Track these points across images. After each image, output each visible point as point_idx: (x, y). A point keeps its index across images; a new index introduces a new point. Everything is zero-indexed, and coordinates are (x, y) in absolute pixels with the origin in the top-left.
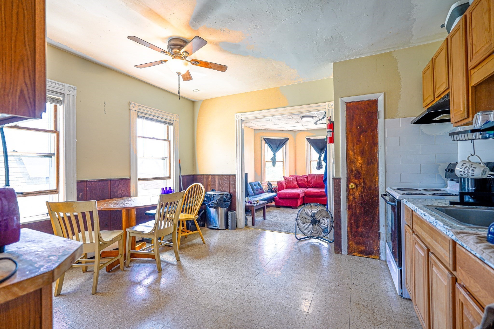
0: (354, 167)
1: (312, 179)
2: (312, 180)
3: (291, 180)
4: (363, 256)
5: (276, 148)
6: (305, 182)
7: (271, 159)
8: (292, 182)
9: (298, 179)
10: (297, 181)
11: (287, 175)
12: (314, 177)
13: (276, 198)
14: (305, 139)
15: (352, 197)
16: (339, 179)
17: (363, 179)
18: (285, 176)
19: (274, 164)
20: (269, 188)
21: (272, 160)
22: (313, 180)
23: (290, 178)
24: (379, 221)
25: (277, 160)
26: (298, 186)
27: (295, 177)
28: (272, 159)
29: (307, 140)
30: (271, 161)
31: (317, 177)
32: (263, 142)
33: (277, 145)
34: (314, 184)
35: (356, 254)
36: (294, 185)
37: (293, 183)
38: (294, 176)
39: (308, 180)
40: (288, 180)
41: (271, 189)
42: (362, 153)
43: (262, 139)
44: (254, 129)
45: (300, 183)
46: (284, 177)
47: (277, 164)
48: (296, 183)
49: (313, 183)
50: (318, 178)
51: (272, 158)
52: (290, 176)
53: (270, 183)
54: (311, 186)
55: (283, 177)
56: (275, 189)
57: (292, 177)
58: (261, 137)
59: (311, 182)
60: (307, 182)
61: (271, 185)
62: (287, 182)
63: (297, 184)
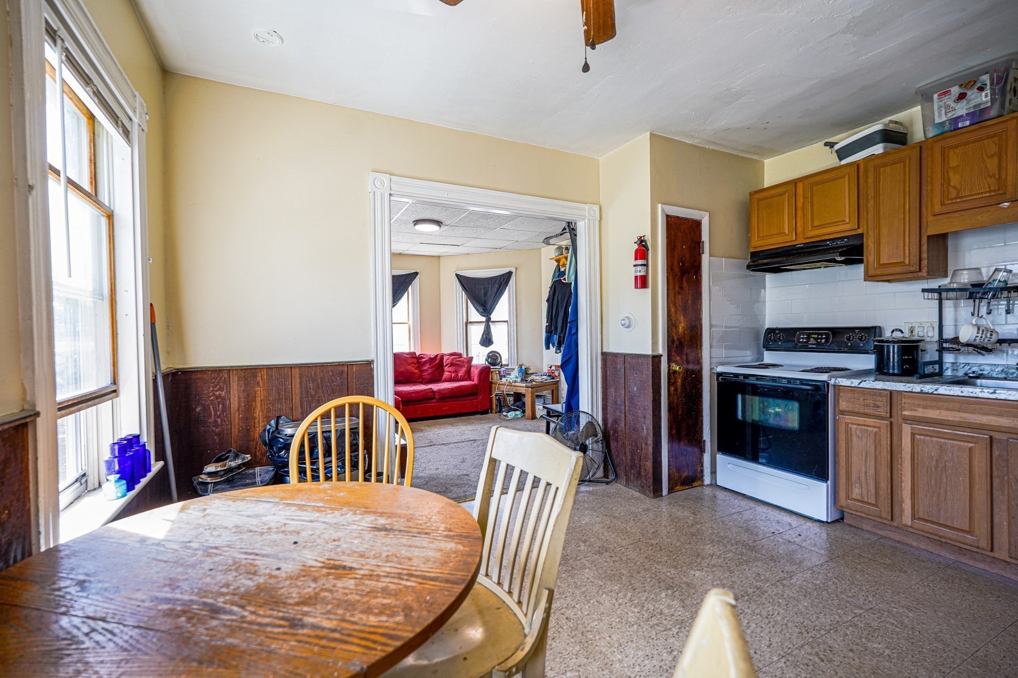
0: (676, 334)
4: (685, 488)
15: (673, 388)
16: (659, 357)
17: (687, 355)
24: (702, 421)
35: (678, 487)
42: (685, 310)
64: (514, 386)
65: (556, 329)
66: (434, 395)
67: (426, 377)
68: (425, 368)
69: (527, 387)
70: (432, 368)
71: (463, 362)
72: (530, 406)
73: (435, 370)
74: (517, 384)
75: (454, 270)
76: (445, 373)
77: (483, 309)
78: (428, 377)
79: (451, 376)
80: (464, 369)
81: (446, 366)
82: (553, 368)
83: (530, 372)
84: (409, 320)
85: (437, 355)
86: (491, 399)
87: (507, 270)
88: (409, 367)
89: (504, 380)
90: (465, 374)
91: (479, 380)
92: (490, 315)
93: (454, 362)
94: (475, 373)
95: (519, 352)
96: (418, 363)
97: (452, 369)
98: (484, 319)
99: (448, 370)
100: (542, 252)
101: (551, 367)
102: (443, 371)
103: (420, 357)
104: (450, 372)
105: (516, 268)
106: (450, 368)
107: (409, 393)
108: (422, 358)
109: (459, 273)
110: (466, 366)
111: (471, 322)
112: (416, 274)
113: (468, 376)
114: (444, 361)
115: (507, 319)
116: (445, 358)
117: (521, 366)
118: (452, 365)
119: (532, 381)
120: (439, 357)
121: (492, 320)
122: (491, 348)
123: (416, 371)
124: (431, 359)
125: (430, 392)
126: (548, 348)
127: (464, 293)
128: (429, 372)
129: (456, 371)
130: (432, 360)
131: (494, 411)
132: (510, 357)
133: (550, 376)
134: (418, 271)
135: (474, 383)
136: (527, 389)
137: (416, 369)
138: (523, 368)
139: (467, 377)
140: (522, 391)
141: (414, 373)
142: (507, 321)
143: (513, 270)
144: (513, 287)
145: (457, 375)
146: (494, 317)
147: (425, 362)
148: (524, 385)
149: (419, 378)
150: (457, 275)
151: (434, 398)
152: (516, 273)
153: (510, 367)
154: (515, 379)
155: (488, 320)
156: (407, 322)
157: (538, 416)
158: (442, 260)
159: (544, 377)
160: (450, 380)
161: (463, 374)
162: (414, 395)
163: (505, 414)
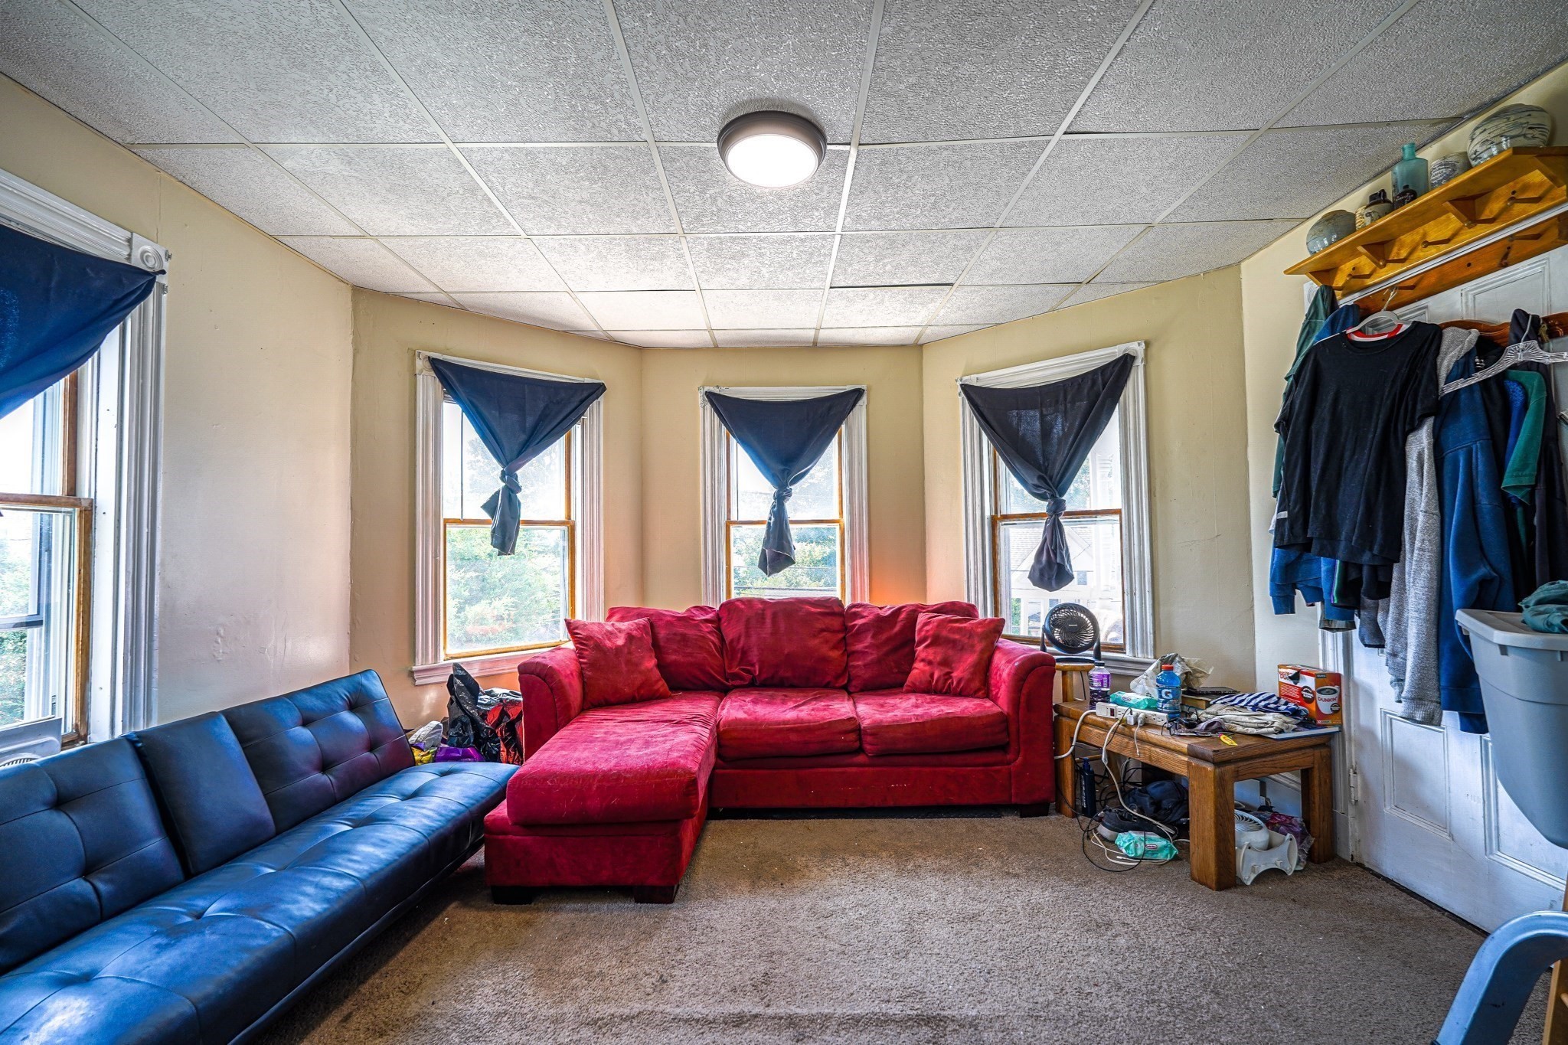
1: (747, 628)
2: (748, 635)
3: (620, 642)
5: (523, 437)
6: (710, 653)
7: (484, 507)
8: (628, 662)
9: (662, 634)
10: (657, 648)
11: (591, 615)
12: (761, 617)
13: (499, 825)
14: (700, 397)
18: (580, 616)
19: (504, 540)
20: (460, 713)
21: (492, 514)
22: (754, 639)
23: (610, 635)
25: (524, 515)
26: (662, 686)
27: (642, 621)
28: (490, 507)
29: (708, 406)
30: (486, 516)
31: (775, 616)
32: (428, 385)
33: (530, 421)
34: (762, 662)
36: (638, 679)
37: (634, 666)
38: (639, 615)
39: (722, 639)
40: (598, 646)
41: (473, 721)
43: (420, 364)
44: (359, 292)
45: (675, 663)
46: (572, 627)
47: (524, 537)
48: (651, 663)
49: (754, 655)
50: (782, 626)
51: (495, 497)
52: (612, 613)
53: (466, 678)
54: (741, 678)
55: (568, 624)
56: (503, 713)
57: (624, 625)
58: (413, 355)
59: (745, 652)
60: (721, 651)
61: (472, 688)
62: (592, 665)
63: (659, 666)
64: (1141, 740)
65: (1330, 534)
66: (860, 739)
67: (861, 672)
68: (859, 647)
69: (1192, 754)
70: (877, 647)
71: (970, 633)
72: (1210, 834)
73: (887, 654)
74: (1153, 734)
75: (959, 376)
76: (915, 665)
77: (1040, 478)
78: (866, 674)
79: (932, 675)
80: (971, 659)
81: (921, 642)
82: (1309, 682)
83: (1204, 684)
84: (841, 513)
85: (899, 610)
86: (1058, 765)
87: (1117, 352)
88: (815, 642)
89: (1102, 710)
90: (973, 674)
91: (1015, 702)
92: (1062, 494)
93: (944, 633)
94: (1004, 670)
95: (1163, 610)
96: (845, 629)
97: (936, 654)
98: (1042, 506)
99: (923, 655)
100: (1244, 275)
101: (1295, 678)
102: (911, 658)
103: (853, 613)
104: (930, 663)
105: (1147, 344)
106: (931, 651)
107: (780, 731)
108: (856, 616)
109: (972, 380)
110: (979, 647)
111: (1006, 517)
112: (857, 394)
113: (982, 683)
114: (918, 627)
115: (1118, 504)
116: (922, 618)
117: (1167, 664)
118: (936, 641)
119: (1218, 728)
120: (903, 616)
121: (1068, 509)
122: (1066, 594)
123: (835, 654)
124: (880, 620)
125: (846, 732)
126: (1284, 604)
127: (985, 438)
128: (870, 658)
129: (945, 663)
130: (882, 623)
131: (1068, 809)
132: (1130, 624)
133: (1295, 713)
134: (864, 387)
135: (996, 709)
136: (1194, 762)
137: (835, 647)
138: (1178, 671)
139: (976, 684)
140: (1178, 764)
141: (824, 659)
142: (1118, 512)
143: (1137, 348)
144: (1136, 402)
145: (948, 675)
146: (1073, 500)
147: (864, 629)
148: (1184, 744)
149: (838, 676)
150: (966, 388)
151: (860, 750)
152: (1146, 359)
153: (1128, 655)
154: (1142, 713)
155: (1057, 508)
156: (836, 517)
157: (1248, 877)
158: (927, 353)
159: (1269, 717)
160: (928, 689)
161: (967, 675)
162: (793, 737)
163: (1105, 831)
